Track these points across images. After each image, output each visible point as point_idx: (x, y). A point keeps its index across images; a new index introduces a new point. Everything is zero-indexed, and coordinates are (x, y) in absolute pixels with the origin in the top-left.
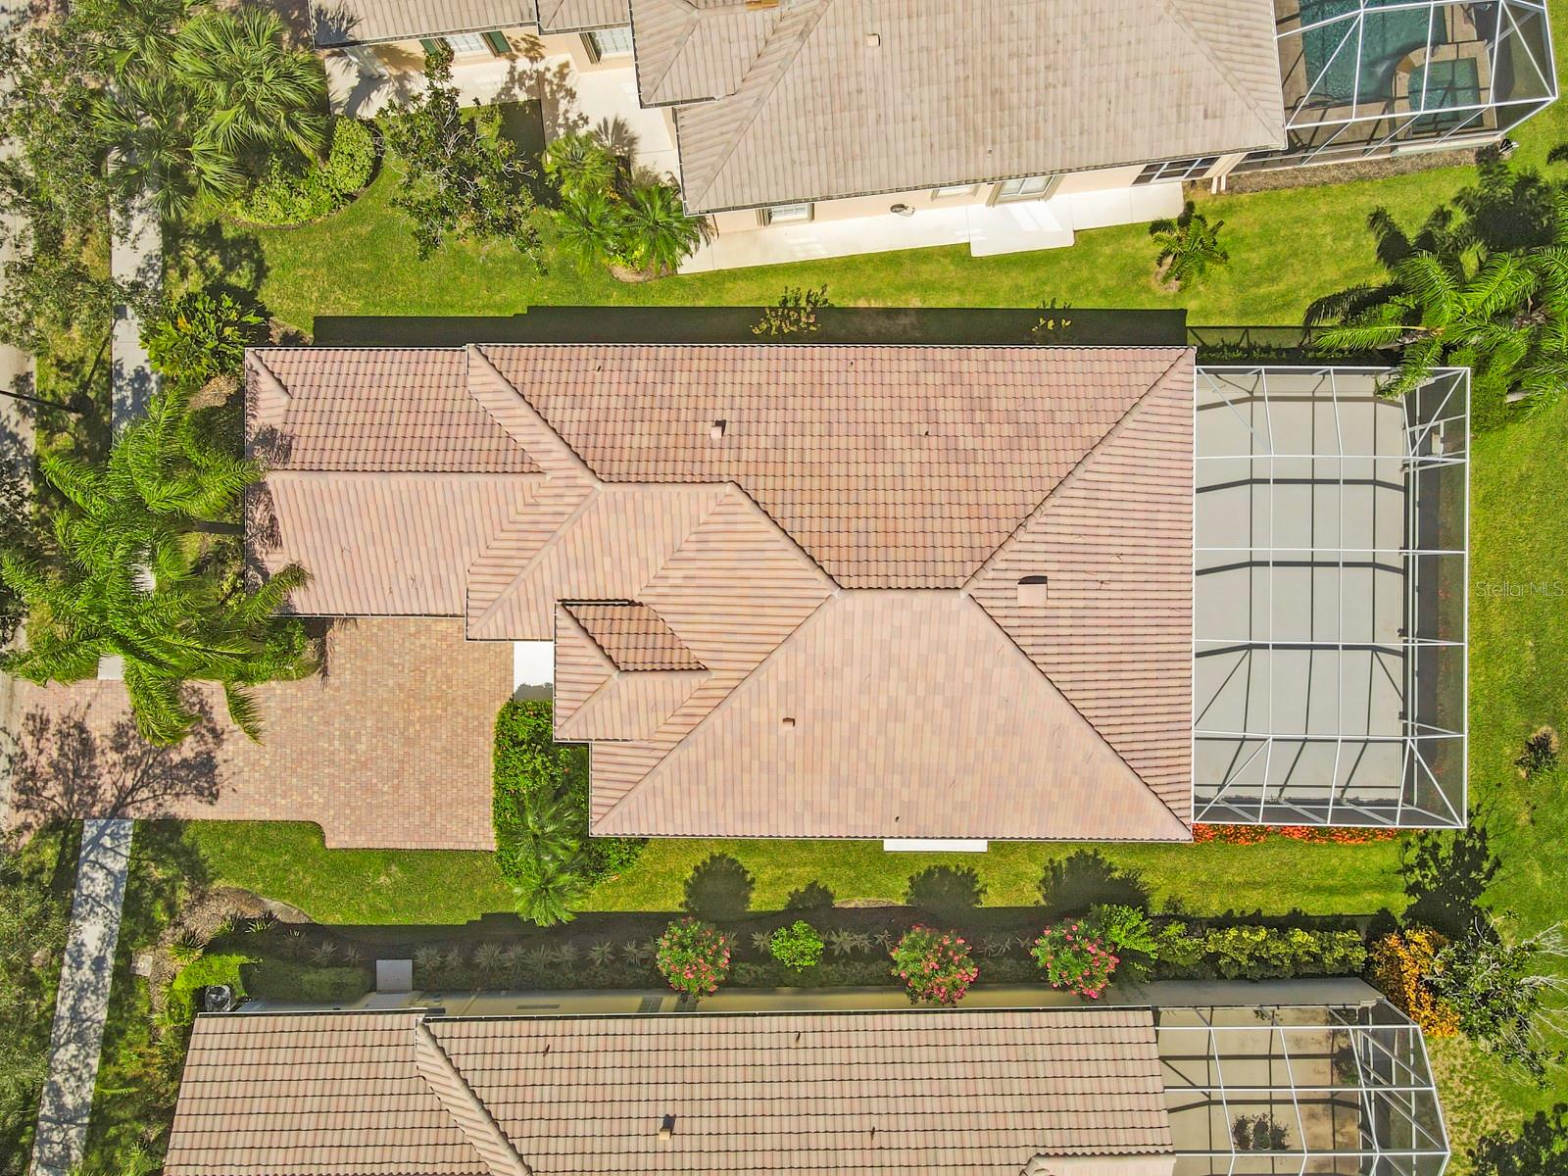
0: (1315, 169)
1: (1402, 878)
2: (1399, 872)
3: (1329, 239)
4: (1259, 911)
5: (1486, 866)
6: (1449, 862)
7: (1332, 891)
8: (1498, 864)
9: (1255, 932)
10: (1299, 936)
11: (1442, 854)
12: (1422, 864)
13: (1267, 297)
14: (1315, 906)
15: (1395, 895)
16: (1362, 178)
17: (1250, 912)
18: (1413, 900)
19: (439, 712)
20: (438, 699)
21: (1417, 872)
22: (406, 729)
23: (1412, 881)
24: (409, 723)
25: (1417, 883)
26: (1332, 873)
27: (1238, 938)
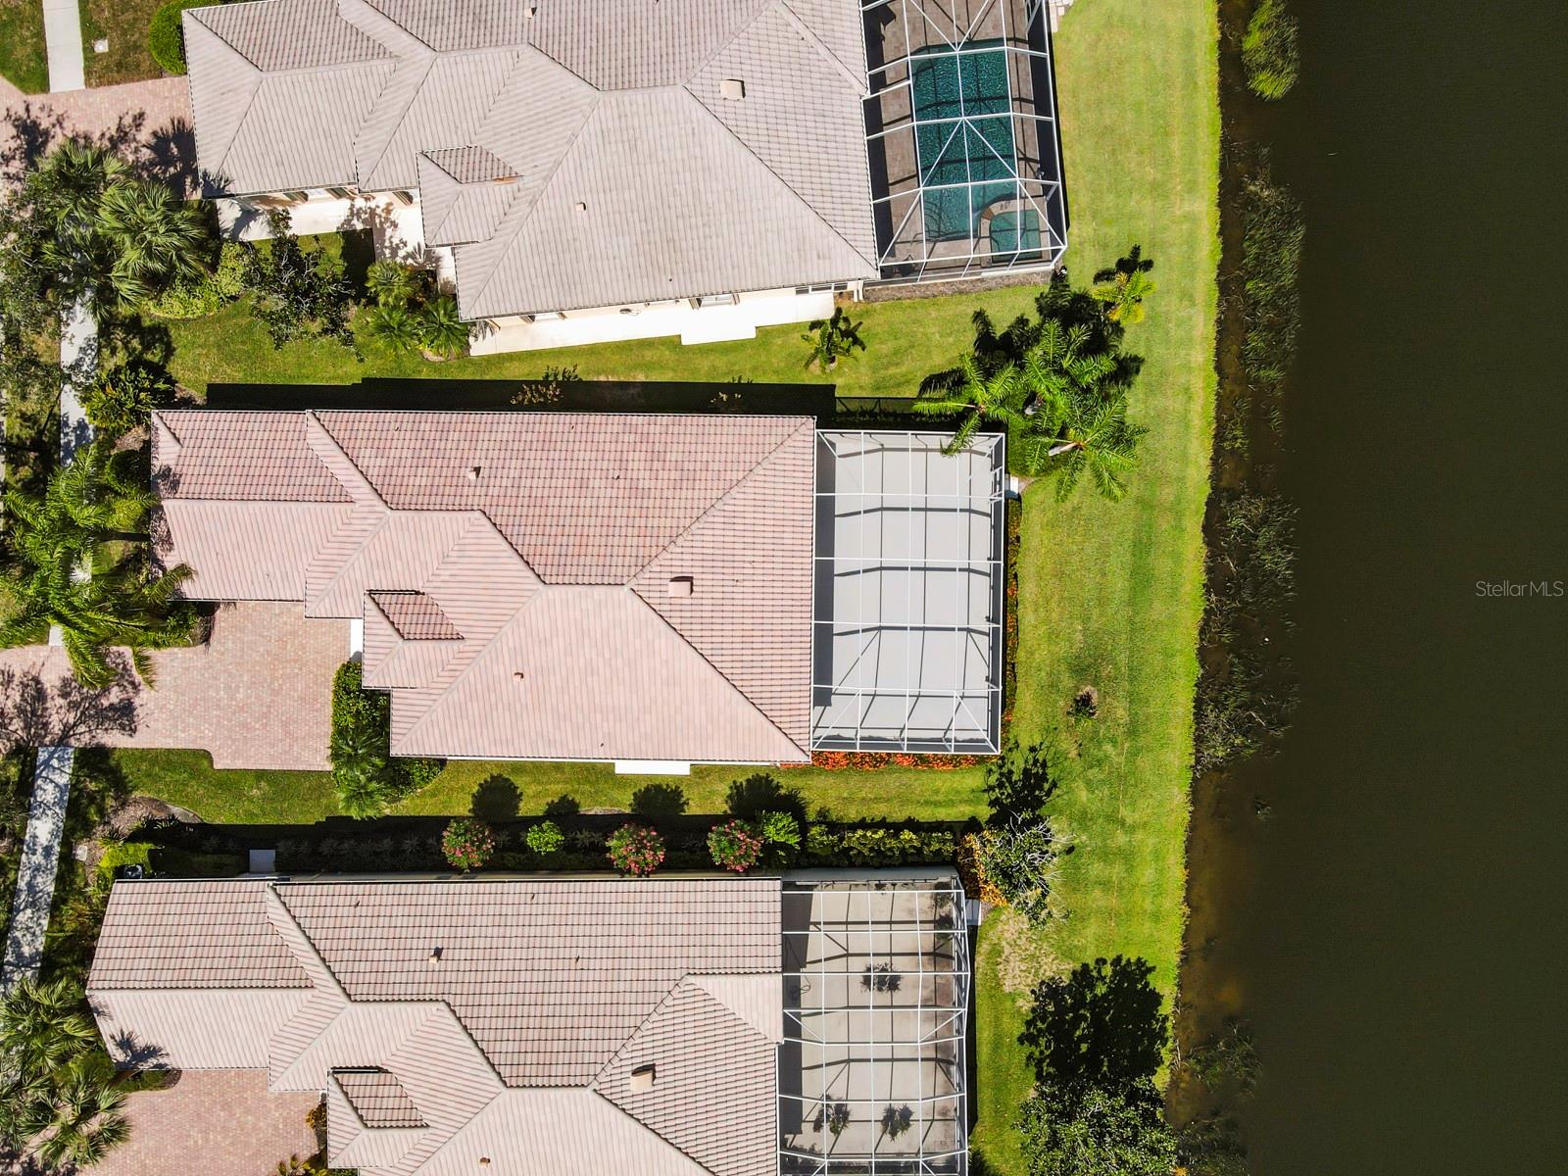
0: (928, 285)
1: (986, 795)
2: (984, 791)
3: (937, 336)
4: (884, 818)
5: (1046, 786)
6: (1020, 784)
7: (937, 804)
8: (1054, 785)
9: (875, 833)
10: (907, 835)
11: (1015, 777)
12: (1001, 785)
13: (893, 376)
14: (924, 815)
15: (980, 807)
16: (961, 292)
17: (877, 819)
18: (994, 811)
19: (296, 671)
20: (296, 661)
21: (997, 790)
22: (272, 683)
23: (993, 798)
24: (274, 679)
25: (997, 799)
26: (937, 792)
27: (864, 836)
